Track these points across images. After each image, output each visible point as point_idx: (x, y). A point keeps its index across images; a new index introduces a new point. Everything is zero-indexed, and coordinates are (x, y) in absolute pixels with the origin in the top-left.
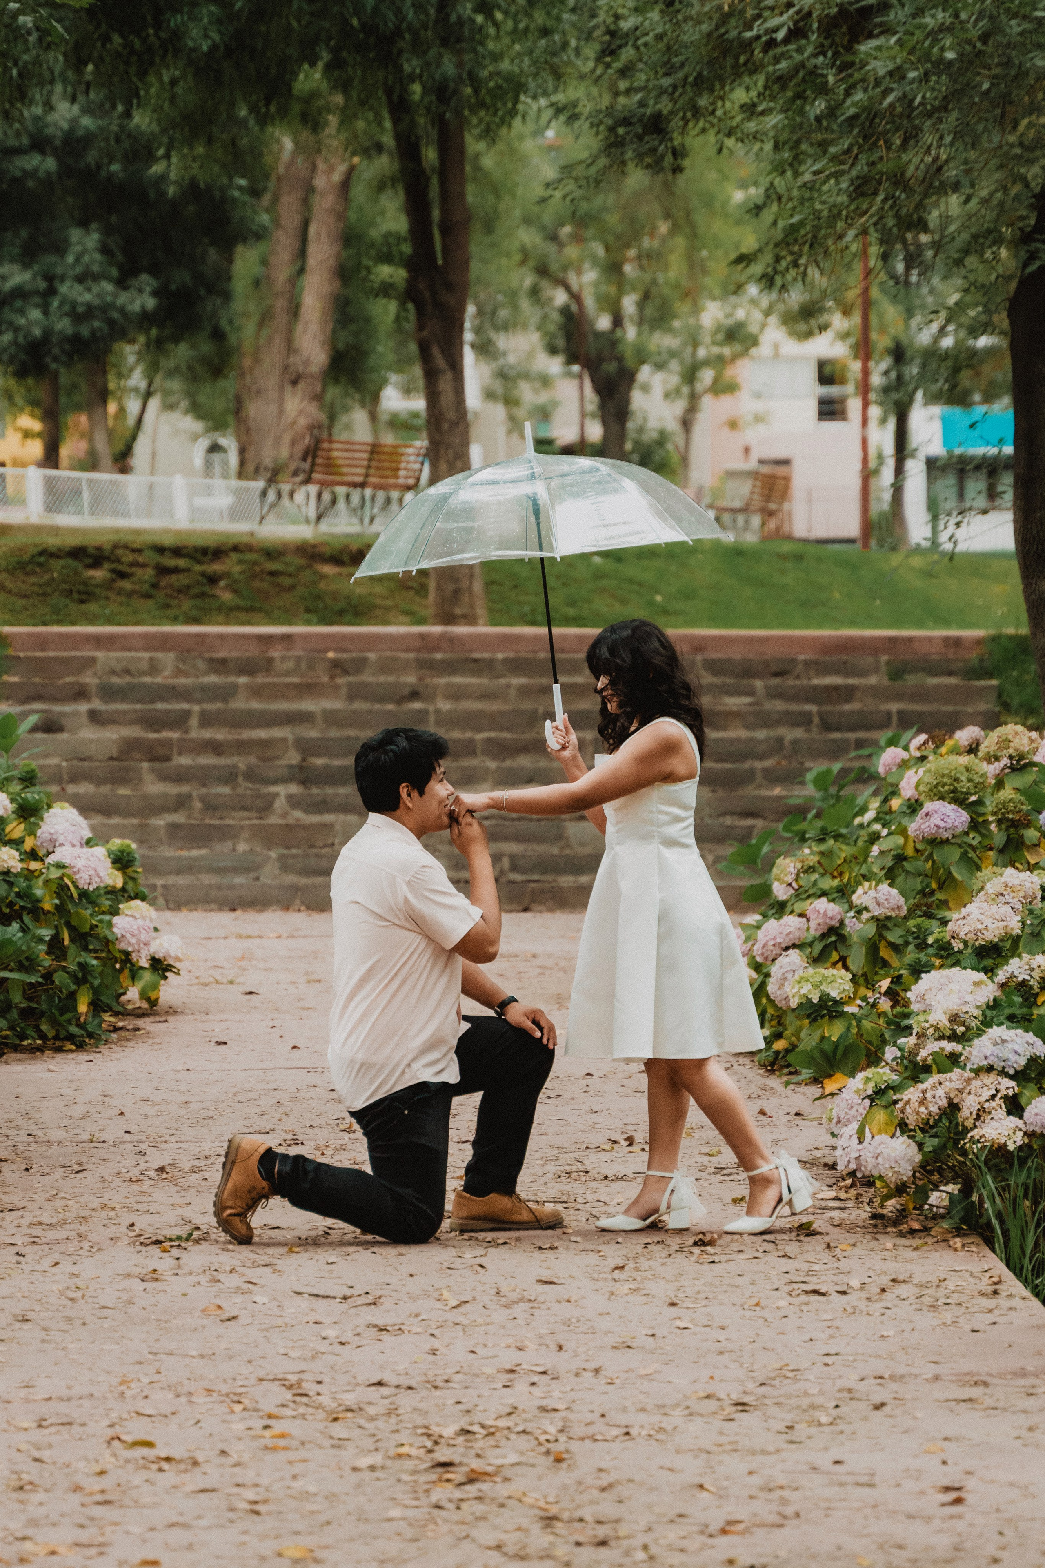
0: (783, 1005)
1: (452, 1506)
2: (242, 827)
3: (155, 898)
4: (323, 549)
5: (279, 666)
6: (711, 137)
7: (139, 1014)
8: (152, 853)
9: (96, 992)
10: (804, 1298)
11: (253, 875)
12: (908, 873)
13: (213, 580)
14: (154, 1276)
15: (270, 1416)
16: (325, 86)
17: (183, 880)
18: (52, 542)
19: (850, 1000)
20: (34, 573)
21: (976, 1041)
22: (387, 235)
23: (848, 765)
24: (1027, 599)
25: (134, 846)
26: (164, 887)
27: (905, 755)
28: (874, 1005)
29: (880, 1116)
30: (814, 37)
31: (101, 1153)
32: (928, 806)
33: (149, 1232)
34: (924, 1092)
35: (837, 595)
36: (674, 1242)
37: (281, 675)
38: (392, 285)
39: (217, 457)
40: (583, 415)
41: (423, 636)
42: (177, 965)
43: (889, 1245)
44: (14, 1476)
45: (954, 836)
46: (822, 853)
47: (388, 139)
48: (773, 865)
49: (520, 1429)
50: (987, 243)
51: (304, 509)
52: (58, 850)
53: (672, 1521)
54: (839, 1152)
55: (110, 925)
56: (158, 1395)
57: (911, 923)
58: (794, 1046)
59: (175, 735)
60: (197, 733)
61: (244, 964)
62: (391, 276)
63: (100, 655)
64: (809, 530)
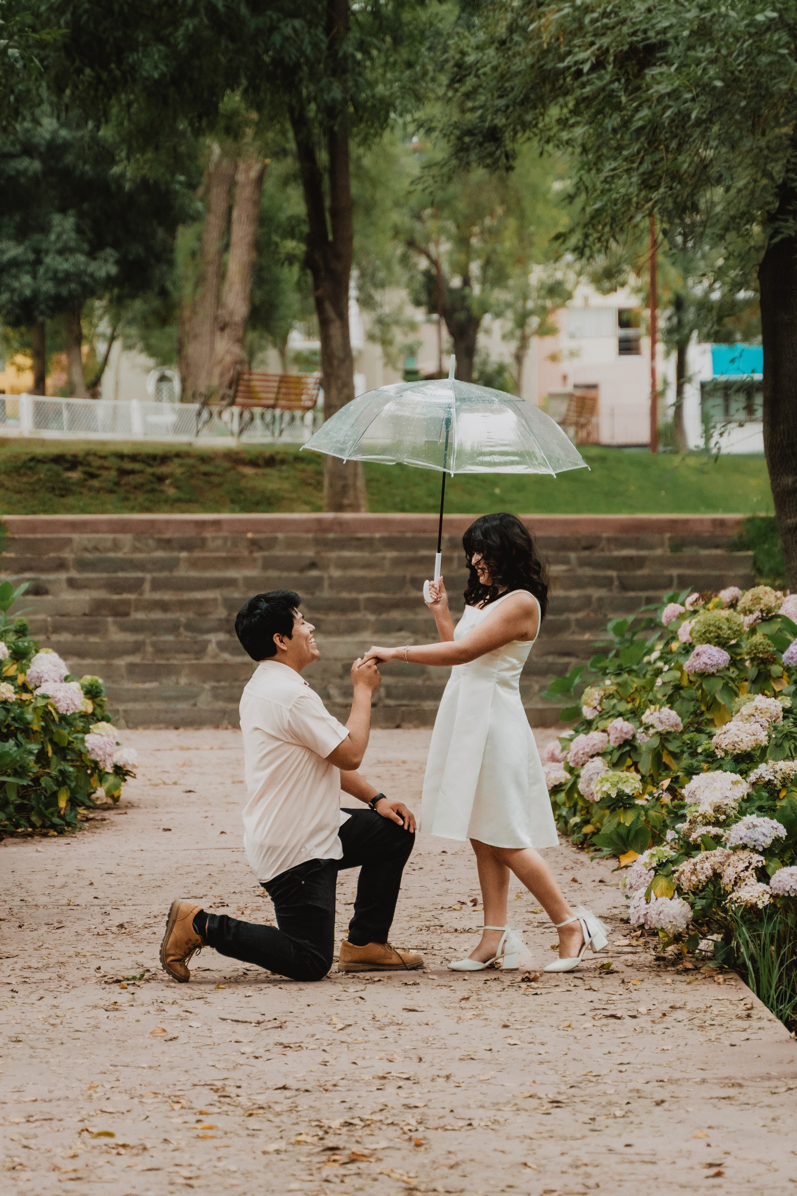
0: (590, 799)
1: (337, 1180)
2: (183, 666)
3: (118, 720)
4: (242, 456)
5: (211, 544)
6: (535, 143)
7: (106, 808)
8: (115, 686)
9: (73, 792)
10: (604, 1021)
11: (192, 702)
12: (683, 698)
13: (161, 479)
14: (115, 1006)
15: (201, 1113)
16: (243, 106)
17: (138, 706)
18: (39, 451)
19: (641, 795)
20: (25, 474)
21: (734, 826)
22: (290, 218)
23: (641, 616)
24: (774, 490)
25: (101, 681)
26: (125, 711)
27: (682, 609)
28: (658, 799)
29: (662, 883)
30: (610, 68)
31: (75, 914)
32: (699, 648)
33: (111, 973)
34: (695, 865)
35: (633, 488)
36: (507, 979)
37: (212, 551)
38: (295, 256)
39: (165, 385)
40: (441, 352)
41: (319, 521)
42: (134, 770)
43: (669, 981)
44: (9, 1159)
45: (718, 671)
46: (619, 684)
47: (292, 146)
48: (582, 692)
49: (389, 1121)
50: (742, 223)
51: (229, 425)
52: (44, 685)
53: (503, 1191)
54: (631, 910)
55: (83, 741)
56: (117, 1097)
57: (686, 737)
58: (599, 830)
59: (132, 597)
60: (149, 595)
61: (184, 769)
62: (294, 249)
63: (75, 536)
64: (613, 437)
